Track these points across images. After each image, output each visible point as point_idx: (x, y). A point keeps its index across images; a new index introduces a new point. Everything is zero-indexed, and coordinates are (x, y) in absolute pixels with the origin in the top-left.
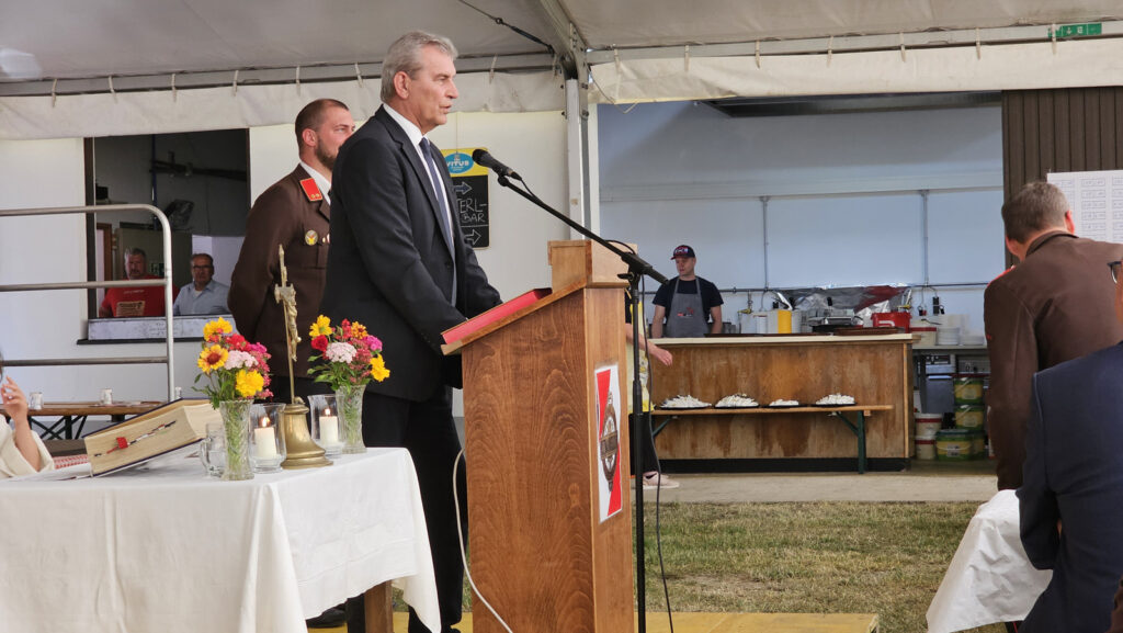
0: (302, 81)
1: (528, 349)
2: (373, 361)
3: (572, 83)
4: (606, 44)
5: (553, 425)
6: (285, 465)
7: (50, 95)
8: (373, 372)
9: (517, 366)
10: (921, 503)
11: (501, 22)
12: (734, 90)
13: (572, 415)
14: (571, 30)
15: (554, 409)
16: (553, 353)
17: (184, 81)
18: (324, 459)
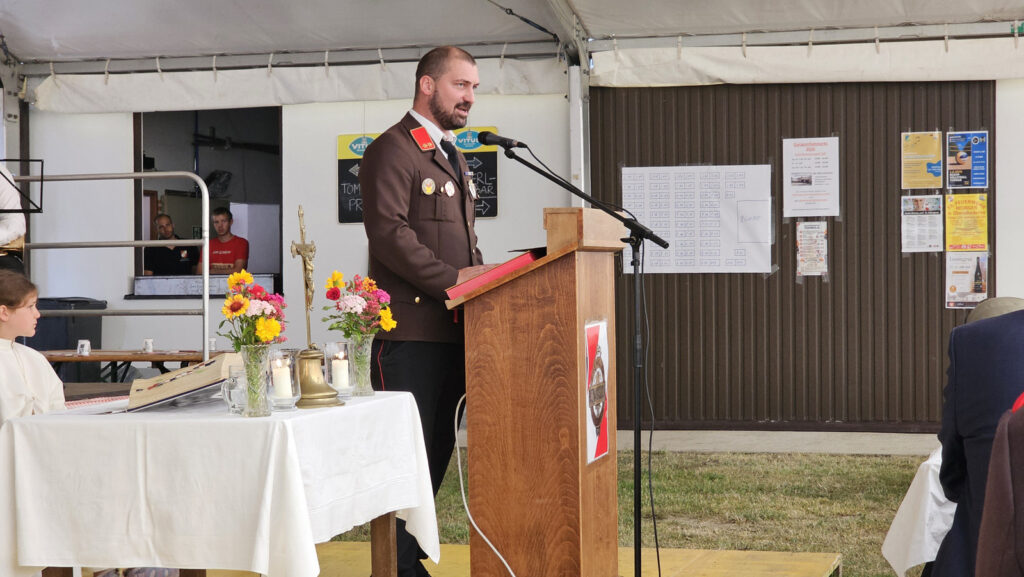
0: (330, 64)
1: (524, 305)
2: (382, 313)
3: (575, 69)
4: (606, 34)
5: (545, 375)
6: (300, 404)
7: (103, 73)
8: (382, 323)
9: (514, 321)
10: (886, 456)
11: (511, 12)
12: (722, 78)
13: (562, 365)
14: (574, 20)
15: (547, 360)
16: (547, 309)
17: (224, 62)
18: (336, 400)
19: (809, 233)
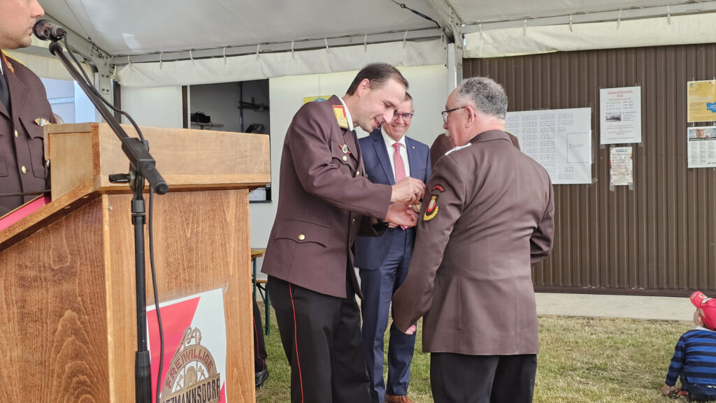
3: (451, 46)
4: (474, 21)
7: (159, 61)
11: (405, 7)
12: (555, 47)
13: (89, 376)
14: (450, 11)
17: (230, 52)
19: (619, 155)
